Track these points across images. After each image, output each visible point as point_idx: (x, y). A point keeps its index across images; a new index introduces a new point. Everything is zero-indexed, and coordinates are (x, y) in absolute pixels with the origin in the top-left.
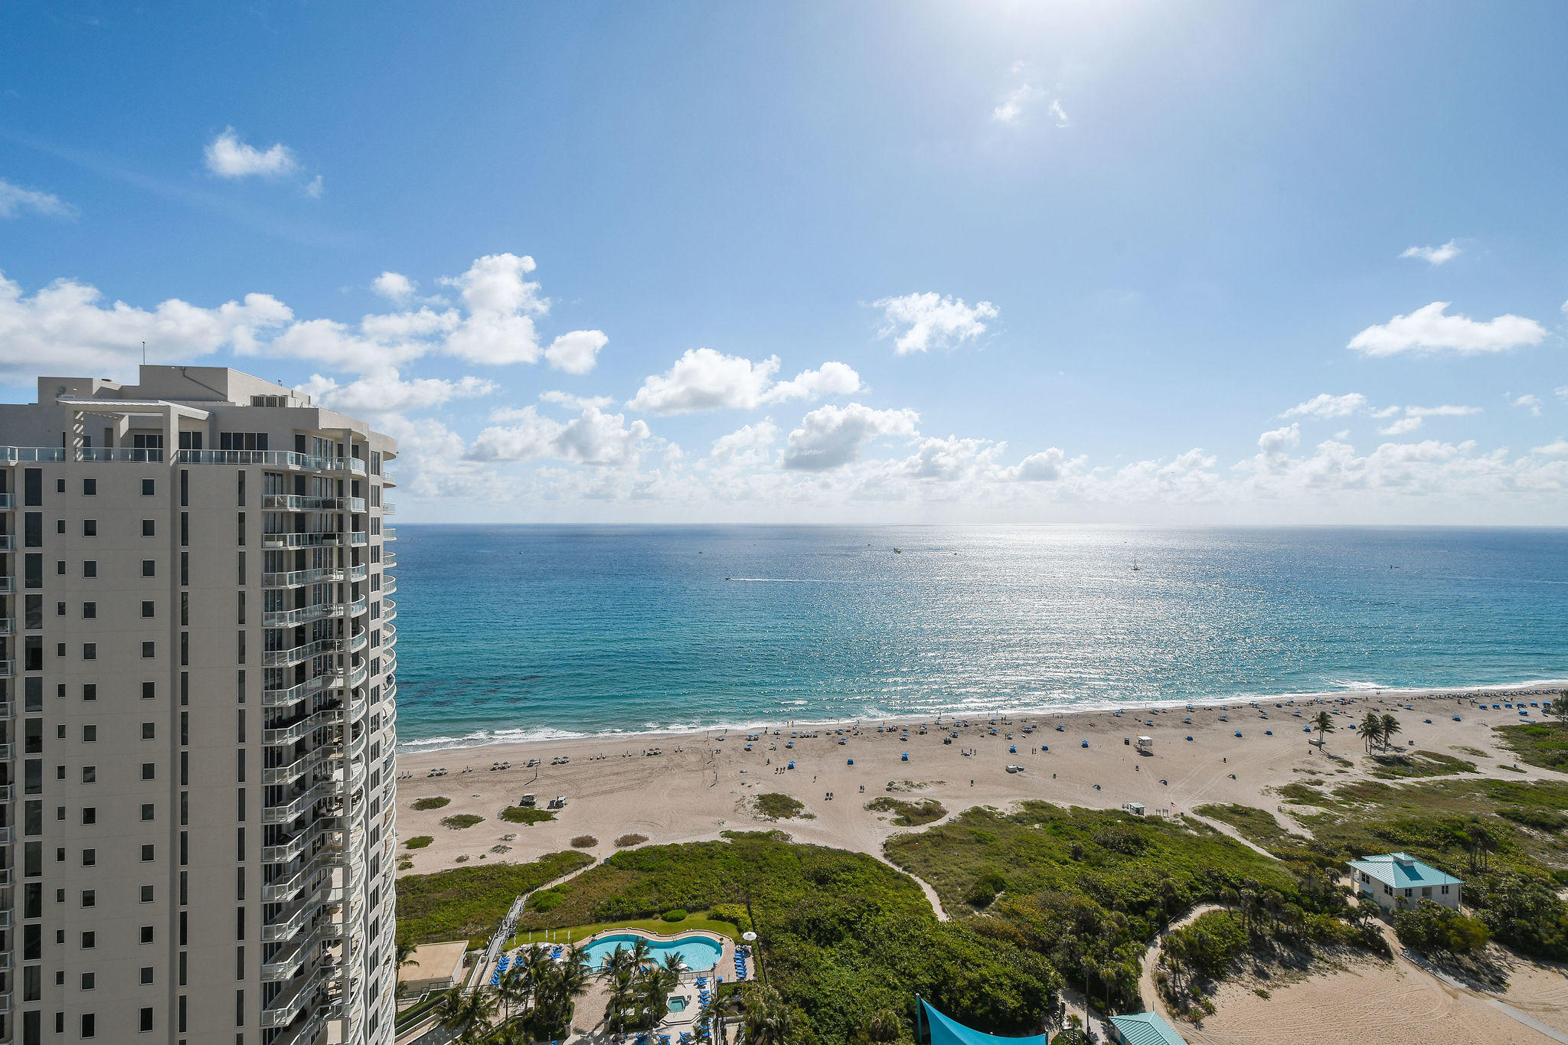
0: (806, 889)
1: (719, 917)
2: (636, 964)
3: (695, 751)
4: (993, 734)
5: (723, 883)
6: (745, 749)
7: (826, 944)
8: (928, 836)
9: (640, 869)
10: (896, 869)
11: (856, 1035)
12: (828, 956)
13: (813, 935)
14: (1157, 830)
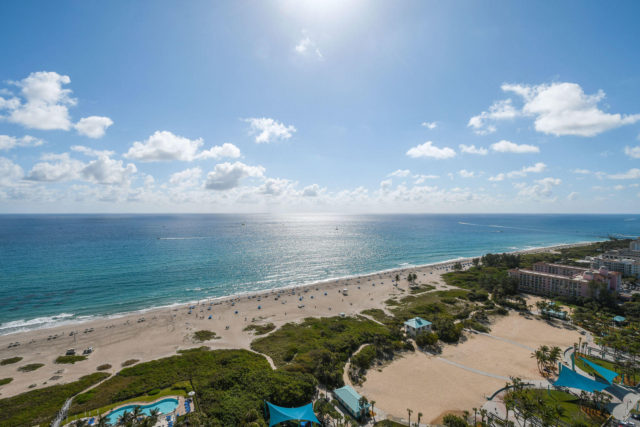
0: (217, 368)
1: (177, 389)
2: (135, 418)
3: (163, 317)
4: (294, 294)
5: (178, 373)
6: (188, 313)
7: (226, 389)
8: (269, 337)
9: (136, 375)
10: (256, 352)
11: (240, 423)
12: (227, 394)
13: (221, 387)
14: (349, 321)
